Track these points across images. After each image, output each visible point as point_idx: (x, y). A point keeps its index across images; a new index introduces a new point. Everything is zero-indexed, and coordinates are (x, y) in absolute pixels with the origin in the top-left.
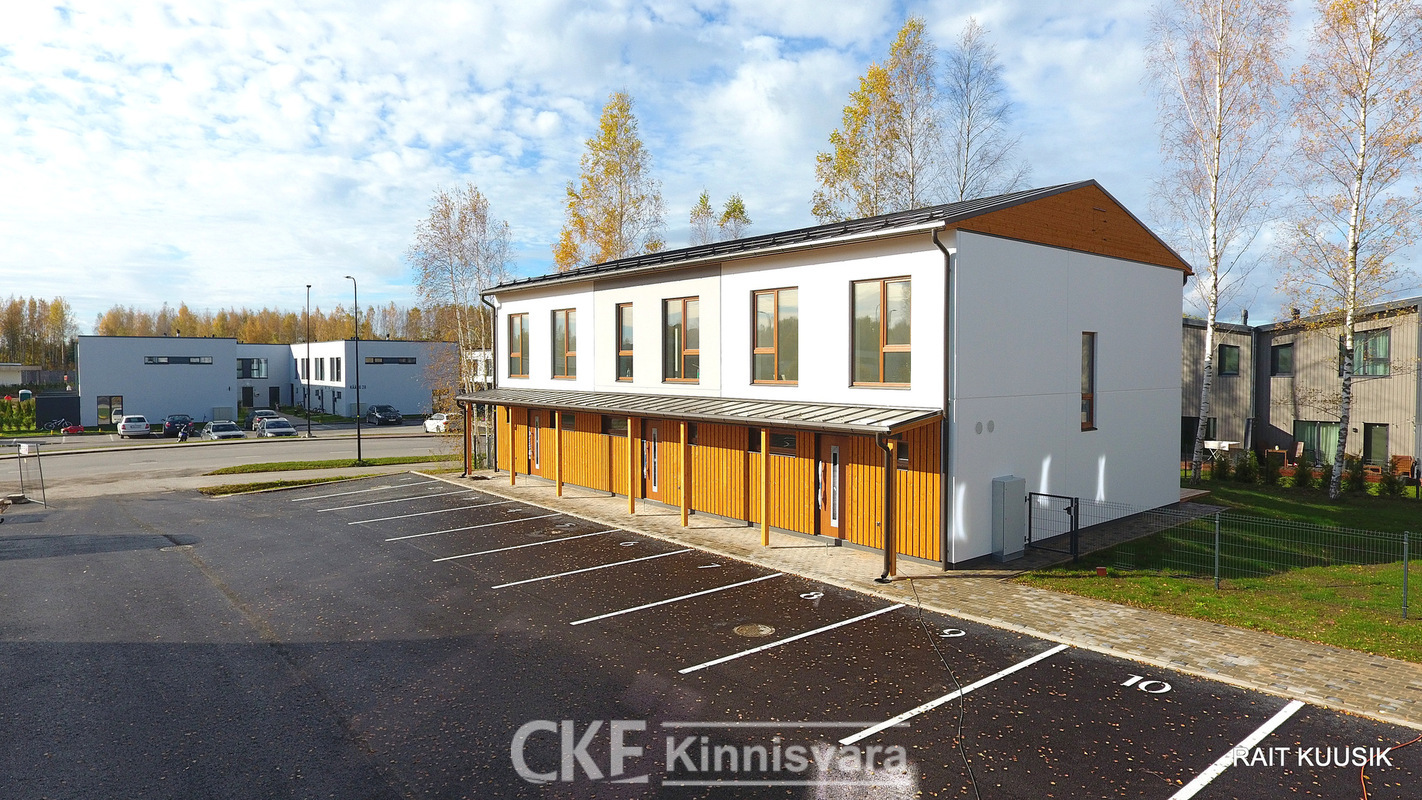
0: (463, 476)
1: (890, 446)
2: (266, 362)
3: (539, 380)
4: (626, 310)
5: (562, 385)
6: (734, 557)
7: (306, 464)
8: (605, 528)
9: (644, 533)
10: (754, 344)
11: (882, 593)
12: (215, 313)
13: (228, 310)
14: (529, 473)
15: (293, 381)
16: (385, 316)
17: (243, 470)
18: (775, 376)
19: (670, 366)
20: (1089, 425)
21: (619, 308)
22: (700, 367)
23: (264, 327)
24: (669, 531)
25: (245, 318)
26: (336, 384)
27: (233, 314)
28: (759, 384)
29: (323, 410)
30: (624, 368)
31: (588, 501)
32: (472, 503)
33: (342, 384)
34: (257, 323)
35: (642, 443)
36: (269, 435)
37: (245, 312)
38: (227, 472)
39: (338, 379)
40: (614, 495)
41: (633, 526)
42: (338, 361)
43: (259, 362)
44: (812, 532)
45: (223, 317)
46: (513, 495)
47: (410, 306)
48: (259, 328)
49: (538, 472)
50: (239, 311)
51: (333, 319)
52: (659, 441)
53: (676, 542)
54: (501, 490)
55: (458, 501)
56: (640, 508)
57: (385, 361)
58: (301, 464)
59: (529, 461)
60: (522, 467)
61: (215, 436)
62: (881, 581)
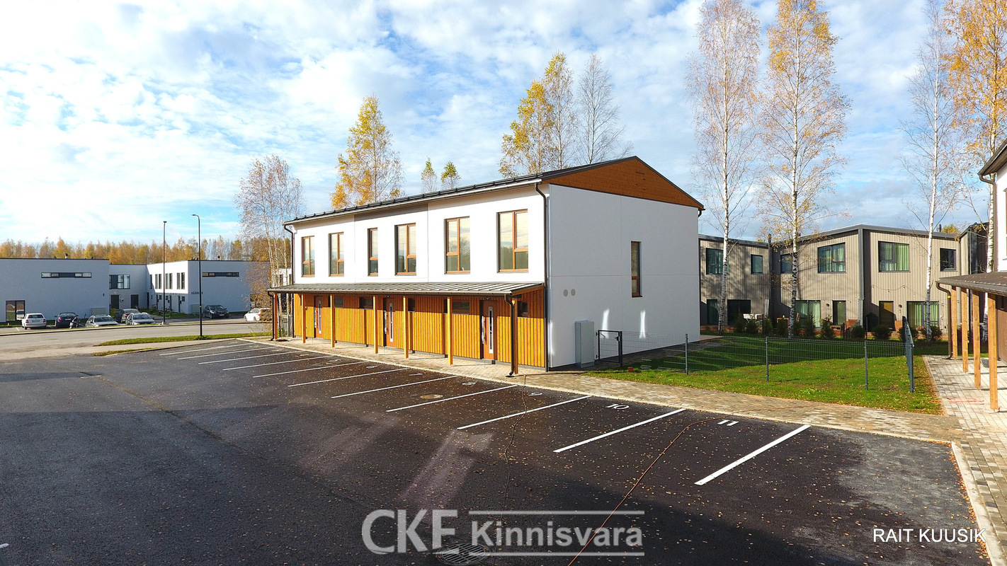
0: (272, 340)
1: (513, 302)
2: (129, 277)
3: (321, 278)
4: (374, 232)
5: (336, 280)
6: (431, 370)
7: (164, 339)
8: (358, 361)
9: (382, 362)
10: (447, 250)
11: (508, 381)
12: (85, 245)
13: (95, 243)
14: (315, 337)
15: (149, 291)
16: (215, 246)
17: (121, 343)
18: (458, 268)
19: (400, 265)
20: (637, 293)
21: (370, 232)
22: (417, 267)
23: (123, 255)
24: (397, 361)
25: (108, 249)
26: (181, 291)
27: (99, 246)
28: (449, 273)
29: (171, 310)
30: (373, 267)
31: (351, 349)
32: (278, 352)
33: (185, 291)
34: (118, 252)
35: (384, 313)
36: (135, 324)
37: (108, 244)
38: (110, 344)
39: (183, 287)
40: (367, 346)
41: (376, 359)
42: (183, 275)
43: (123, 278)
44: (479, 357)
45: (91, 248)
46: (304, 348)
47: (234, 240)
48: (119, 255)
49: (321, 336)
50: (104, 244)
51: (175, 249)
52: (394, 311)
53: (400, 365)
54: (297, 346)
55: (269, 352)
56: (381, 351)
57: (217, 274)
58: (161, 338)
59: (315, 329)
60: (310, 333)
61: (96, 325)
62: (510, 376)
